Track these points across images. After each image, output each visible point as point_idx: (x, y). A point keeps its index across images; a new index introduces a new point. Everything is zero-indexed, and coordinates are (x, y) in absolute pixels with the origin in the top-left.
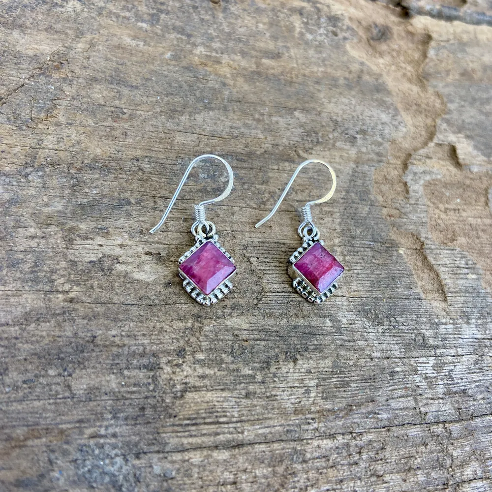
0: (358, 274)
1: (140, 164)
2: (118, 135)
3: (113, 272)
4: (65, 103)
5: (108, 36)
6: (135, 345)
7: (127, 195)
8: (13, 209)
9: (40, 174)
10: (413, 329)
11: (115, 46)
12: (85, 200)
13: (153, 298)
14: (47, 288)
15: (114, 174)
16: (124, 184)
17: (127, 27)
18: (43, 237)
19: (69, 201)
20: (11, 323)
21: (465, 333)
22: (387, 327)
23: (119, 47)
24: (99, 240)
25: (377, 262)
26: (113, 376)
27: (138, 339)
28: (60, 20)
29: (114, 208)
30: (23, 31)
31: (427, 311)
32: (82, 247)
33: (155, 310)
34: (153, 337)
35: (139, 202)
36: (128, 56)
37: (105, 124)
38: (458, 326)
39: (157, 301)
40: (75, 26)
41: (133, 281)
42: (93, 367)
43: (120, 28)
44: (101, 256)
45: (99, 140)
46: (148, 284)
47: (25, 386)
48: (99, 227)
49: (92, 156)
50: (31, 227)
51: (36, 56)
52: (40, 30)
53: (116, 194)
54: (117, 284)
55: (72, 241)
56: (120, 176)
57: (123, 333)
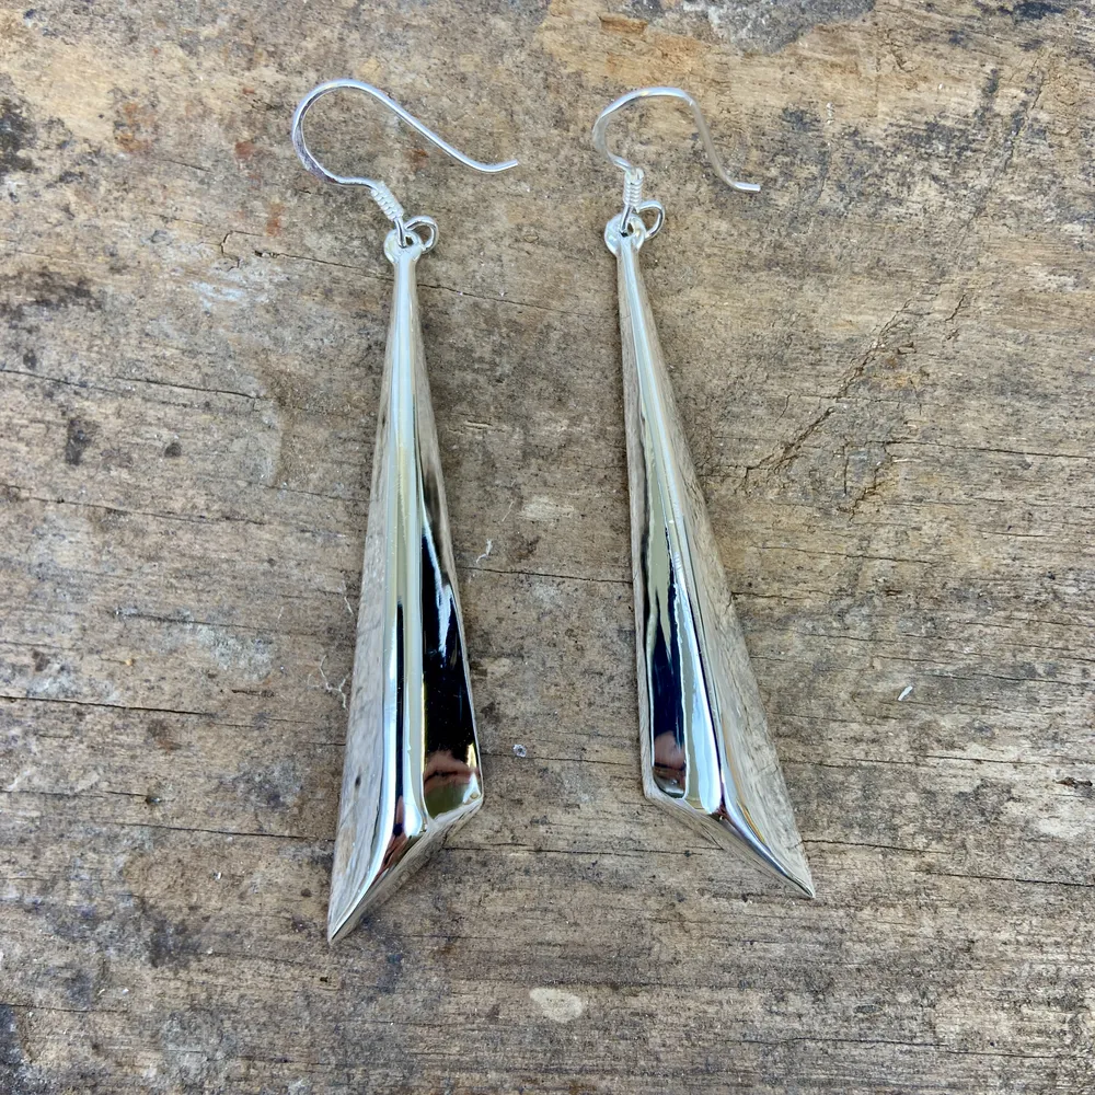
1: (1056, 587)
2: (1015, 522)
3: (1002, 818)
4: (908, 449)
5: (997, 270)
6: (1042, 962)
7: (1029, 656)
8: (822, 684)
9: (865, 611)
11: (1011, 297)
12: (950, 668)
13: (1073, 872)
14: (886, 841)
15: (1004, 609)
16: (1025, 633)
17: (1038, 239)
18: (873, 741)
19: (918, 670)
20: (831, 902)
23: (1021, 298)
24: (976, 750)
26: (1003, 1015)
27: (1047, 952)
28: (896, 241)
29: (1003, 683)
30: (823, 280)
32: (944, 764)
33: (1077, 894)
34: (1074, 949)
35: (1052, 671)
36: (1039, 320)
37: (987, 495)
39: (1081, 878)
40: (926, 252)
41: (1038, 838)
42: (970, 996)
43: (1023, 245)
44: (979, 782)
45: (976, 534)
46: (1066, 844)
47: (861, 1015)
48: (976, 725)
49: (962, 572)
50: (853, 721)
51: (851, 340)
52: (855, 274)
53: (1008, 654)
54: (1008, 842)
55: (925, 750)
56: (1016, 614)
57: (1020, 938)
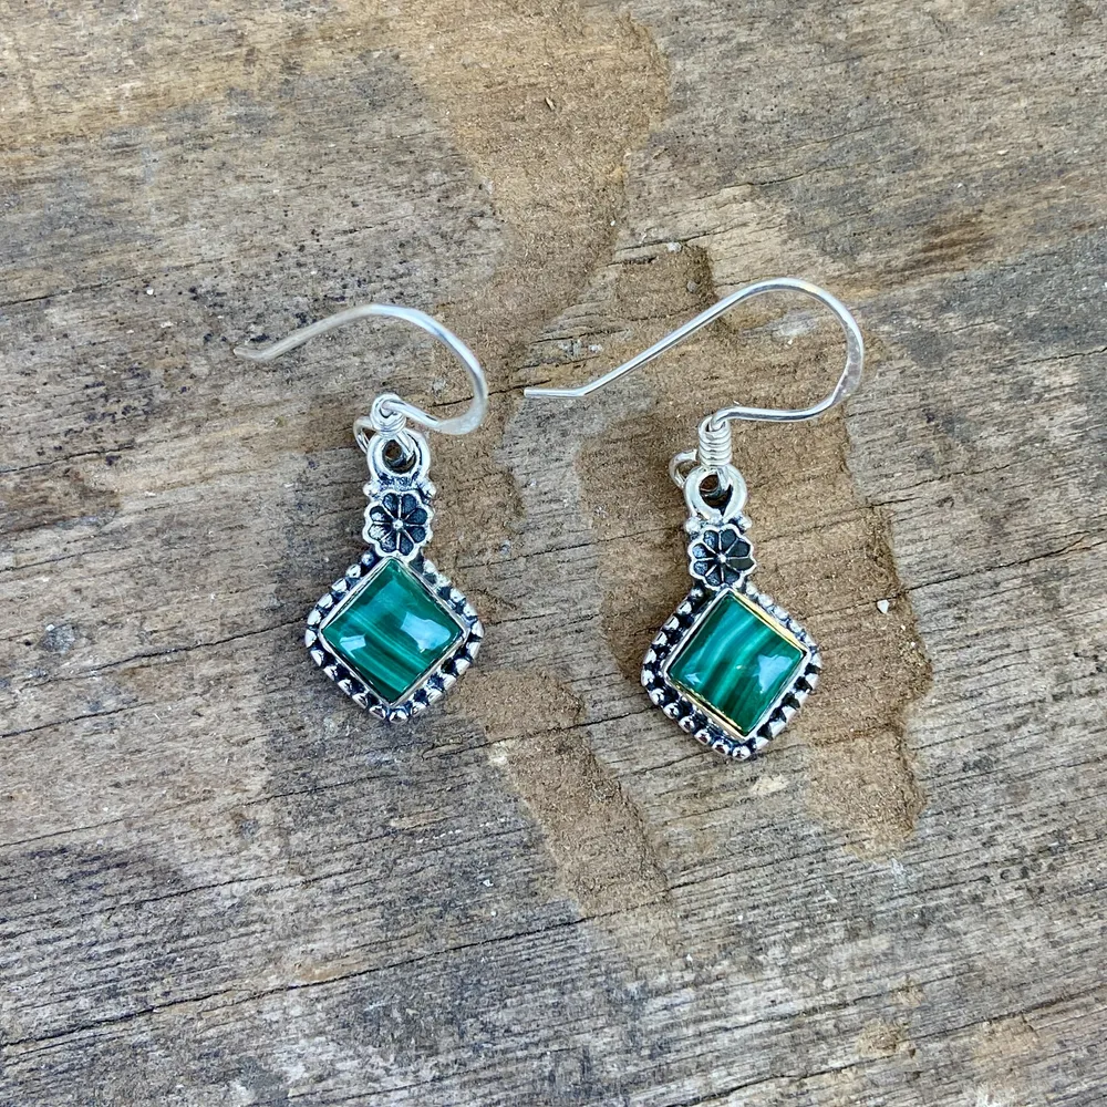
0: (339, 890)
10: (546, 1042)
21: (740, 1007)
22: (452, 1057)
25: (406, 823)
31: (595, 961)
38: (714, 986)
